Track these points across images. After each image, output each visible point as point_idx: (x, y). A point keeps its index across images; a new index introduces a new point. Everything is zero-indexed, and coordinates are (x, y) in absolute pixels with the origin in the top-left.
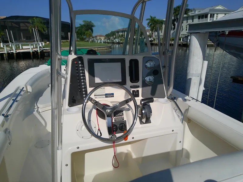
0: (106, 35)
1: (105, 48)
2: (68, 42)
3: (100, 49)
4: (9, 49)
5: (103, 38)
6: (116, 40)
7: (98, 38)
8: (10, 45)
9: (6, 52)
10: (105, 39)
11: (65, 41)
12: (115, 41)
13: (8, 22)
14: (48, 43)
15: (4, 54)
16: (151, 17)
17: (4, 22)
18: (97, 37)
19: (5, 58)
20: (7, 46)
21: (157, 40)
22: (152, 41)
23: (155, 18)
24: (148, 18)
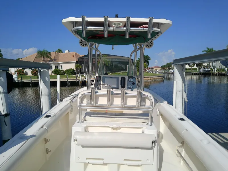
0: (162, 67)
1: (158, 78)
2: (126, 73)
3: (152, 78)
4: (83, 78)
5: (159, 69)
6: (172, 70)
8: (84, 75)
9: (81, 80)
10: (161, 70)
11: (124, 72)
12: (170, 71)
13: (85, 59)
14: (111, 73)
15: (80, 82)
16: (208, 49)
17: (83, 59)
18: (153, 68)
19: (80, 84)
20: (82, 76)
21: (214, 70)
22: (209, 71)
23: (213, 49)
24: (204, 50)
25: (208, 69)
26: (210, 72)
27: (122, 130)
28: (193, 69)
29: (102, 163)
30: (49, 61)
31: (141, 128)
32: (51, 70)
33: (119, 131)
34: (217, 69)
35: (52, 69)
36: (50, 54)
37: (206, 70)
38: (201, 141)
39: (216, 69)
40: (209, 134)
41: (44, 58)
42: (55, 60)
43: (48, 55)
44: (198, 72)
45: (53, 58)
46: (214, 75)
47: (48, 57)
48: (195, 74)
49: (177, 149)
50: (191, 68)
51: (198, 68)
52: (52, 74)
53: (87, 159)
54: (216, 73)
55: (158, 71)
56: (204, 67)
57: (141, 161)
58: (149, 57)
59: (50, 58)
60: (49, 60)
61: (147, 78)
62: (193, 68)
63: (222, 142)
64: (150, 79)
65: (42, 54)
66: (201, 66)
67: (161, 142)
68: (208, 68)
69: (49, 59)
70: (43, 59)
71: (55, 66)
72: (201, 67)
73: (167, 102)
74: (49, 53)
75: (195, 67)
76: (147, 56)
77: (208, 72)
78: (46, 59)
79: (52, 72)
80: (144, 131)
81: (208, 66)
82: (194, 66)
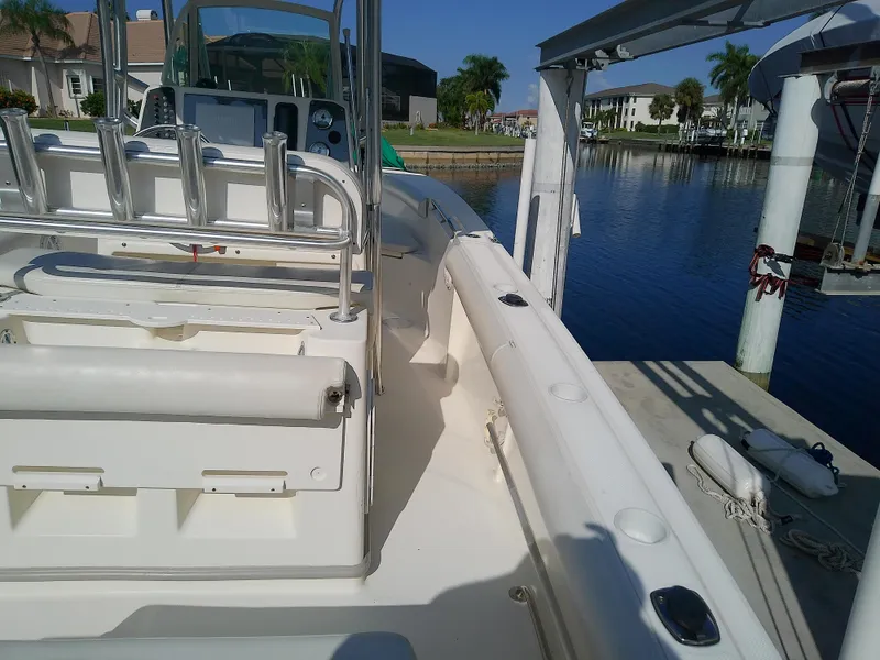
6: (585, 129)
7: (522, 121)
11: (396, 123)
16: (730, 48)
21: (739, 137)
22: (721, 139)
23: (747, 50)
24: (715, 52)
25: (719, 131)
26: (725, 145)
27: (202, 341)
28: (664, 129)
29: (94, 488)
30: (65, 54)
31: (297, 332)
32: (76, 98)
33: (187, 344)
34: (750, 133)
35: (79, 92)
36: (66, 22)
37: (712, 132)
38: (552, 389)
39: (746, 133)
40: (651, 365)
41: (36, 39)
42: (88, 49)
43: (58, 25)
44: (678, 141)
45: (79, 38)
46: (736, 155)
47: (54, 33)
48: (671, 149)
49: (490, 420)
50: (656, 122)
51: (681, 125)
52: (82, 113)
53: (16, 469)
54: (745, 147)
55: (531, 128)
56: (706, 123)
57: (286, 478)
58: (502, 67)
59: (68, 38)
60: (63, 51)
61: (486, 156)
62: (665, 122)
63: (686, 394)
64: (498, 160)
65: (25, 19)
66: (694, 117)
67: (448, 393)
68: (717, 127)
69: (62, 45)
70: (31, 44)
71: (94, 81)
72: (696, 122)
73: (490, 234)
74: (62, 16)
75: (673, 120)
76: (495, 60)
77: (716, 143)
78: (45, 41)
79: (80, 105)
80: (306, 346)
81: (721, 120)
82: (668, 117)
